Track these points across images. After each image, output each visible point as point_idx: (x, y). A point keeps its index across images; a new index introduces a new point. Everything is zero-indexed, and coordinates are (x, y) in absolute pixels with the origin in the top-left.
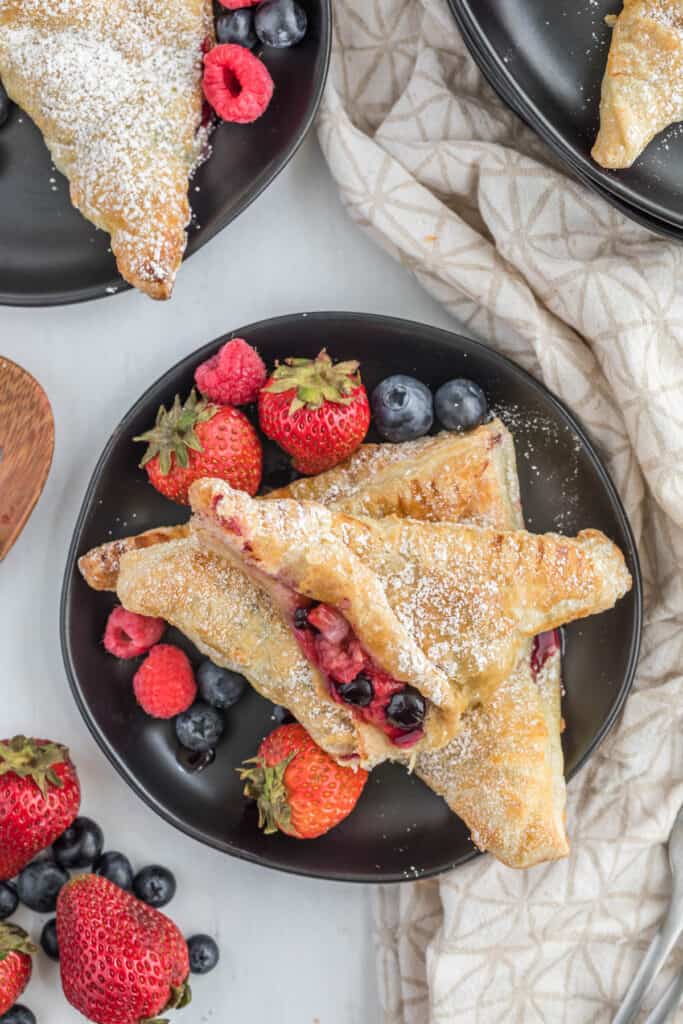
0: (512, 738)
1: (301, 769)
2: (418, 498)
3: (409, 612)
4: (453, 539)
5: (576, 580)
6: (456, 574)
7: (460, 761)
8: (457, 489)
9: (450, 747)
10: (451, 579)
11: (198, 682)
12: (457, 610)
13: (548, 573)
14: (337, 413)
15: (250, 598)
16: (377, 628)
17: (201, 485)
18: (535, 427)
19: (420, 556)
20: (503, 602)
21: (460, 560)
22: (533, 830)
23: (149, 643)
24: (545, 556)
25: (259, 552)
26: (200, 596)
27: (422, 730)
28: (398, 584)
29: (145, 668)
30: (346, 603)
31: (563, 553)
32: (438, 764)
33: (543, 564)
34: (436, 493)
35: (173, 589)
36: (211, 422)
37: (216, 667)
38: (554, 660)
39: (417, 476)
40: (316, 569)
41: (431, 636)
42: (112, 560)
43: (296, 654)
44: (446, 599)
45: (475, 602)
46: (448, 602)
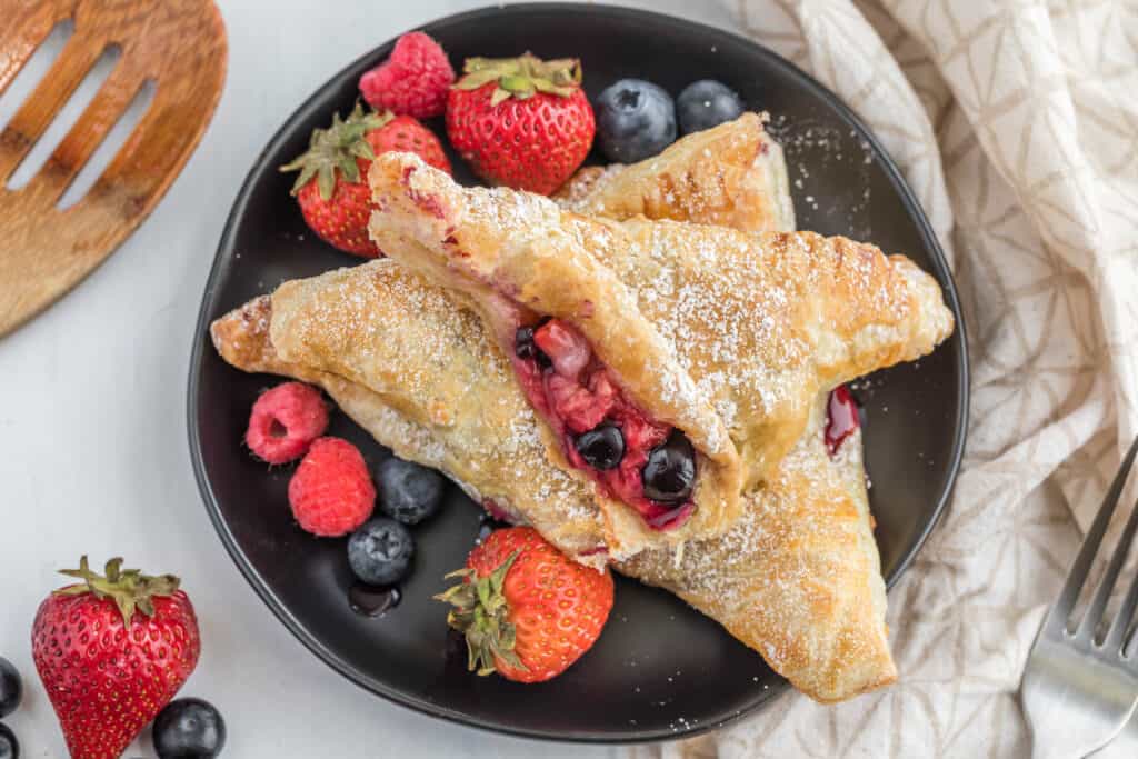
0: (811, 518)
1: (528, 572)
2: (670, 198)
3: (670, 332)
4: (722, 238)
5: (886, 295)
6: (730, 278)
7: (741, 557)
8: (722, 180)
9: (727, 539)
10: (725, 284)
11: (378, 485)
12: (734, 325)
13: (851, 281)
14: (554, 106)
15: (452, 327)
16: (630, 341)
17: (385, 159)
18: (809, 143)
19: (679, 257)
20: (794, 318)
21: (734, 261)
22: (848, 635)
23: (310, 433)
24: (844, 258)
25: (467, 244)
26: (386, 324)
27: (691, 503)
28: (652, 296)
29: (306, 464)
30: (588, 307)
31: (867, 259)
32: (711, 568)
33: (843, 269)
34: (694, 189)
35: (349, 314)
36: (387, 128)
37: (402, 463)
38: (855, 440)
39: (666, 169)
40: (544, 266)
41: (700, 363)
42: (258, 316)
43: (517, 400)
44: (718, 310)
45: (757, 314)
46: (721, 315)
